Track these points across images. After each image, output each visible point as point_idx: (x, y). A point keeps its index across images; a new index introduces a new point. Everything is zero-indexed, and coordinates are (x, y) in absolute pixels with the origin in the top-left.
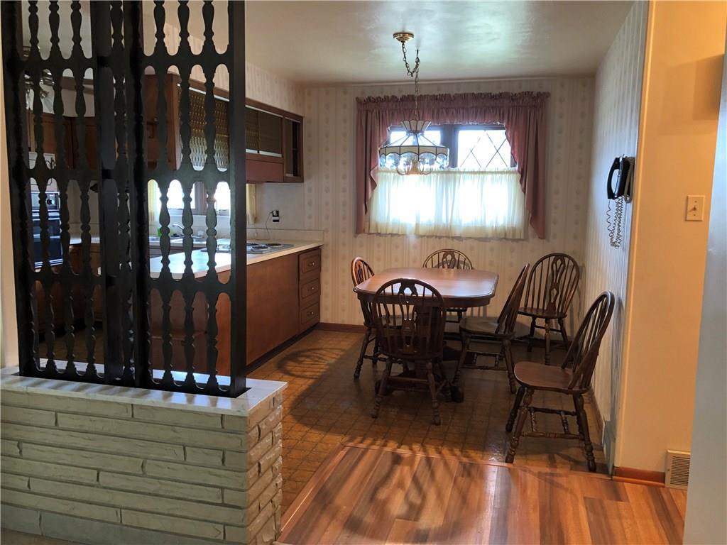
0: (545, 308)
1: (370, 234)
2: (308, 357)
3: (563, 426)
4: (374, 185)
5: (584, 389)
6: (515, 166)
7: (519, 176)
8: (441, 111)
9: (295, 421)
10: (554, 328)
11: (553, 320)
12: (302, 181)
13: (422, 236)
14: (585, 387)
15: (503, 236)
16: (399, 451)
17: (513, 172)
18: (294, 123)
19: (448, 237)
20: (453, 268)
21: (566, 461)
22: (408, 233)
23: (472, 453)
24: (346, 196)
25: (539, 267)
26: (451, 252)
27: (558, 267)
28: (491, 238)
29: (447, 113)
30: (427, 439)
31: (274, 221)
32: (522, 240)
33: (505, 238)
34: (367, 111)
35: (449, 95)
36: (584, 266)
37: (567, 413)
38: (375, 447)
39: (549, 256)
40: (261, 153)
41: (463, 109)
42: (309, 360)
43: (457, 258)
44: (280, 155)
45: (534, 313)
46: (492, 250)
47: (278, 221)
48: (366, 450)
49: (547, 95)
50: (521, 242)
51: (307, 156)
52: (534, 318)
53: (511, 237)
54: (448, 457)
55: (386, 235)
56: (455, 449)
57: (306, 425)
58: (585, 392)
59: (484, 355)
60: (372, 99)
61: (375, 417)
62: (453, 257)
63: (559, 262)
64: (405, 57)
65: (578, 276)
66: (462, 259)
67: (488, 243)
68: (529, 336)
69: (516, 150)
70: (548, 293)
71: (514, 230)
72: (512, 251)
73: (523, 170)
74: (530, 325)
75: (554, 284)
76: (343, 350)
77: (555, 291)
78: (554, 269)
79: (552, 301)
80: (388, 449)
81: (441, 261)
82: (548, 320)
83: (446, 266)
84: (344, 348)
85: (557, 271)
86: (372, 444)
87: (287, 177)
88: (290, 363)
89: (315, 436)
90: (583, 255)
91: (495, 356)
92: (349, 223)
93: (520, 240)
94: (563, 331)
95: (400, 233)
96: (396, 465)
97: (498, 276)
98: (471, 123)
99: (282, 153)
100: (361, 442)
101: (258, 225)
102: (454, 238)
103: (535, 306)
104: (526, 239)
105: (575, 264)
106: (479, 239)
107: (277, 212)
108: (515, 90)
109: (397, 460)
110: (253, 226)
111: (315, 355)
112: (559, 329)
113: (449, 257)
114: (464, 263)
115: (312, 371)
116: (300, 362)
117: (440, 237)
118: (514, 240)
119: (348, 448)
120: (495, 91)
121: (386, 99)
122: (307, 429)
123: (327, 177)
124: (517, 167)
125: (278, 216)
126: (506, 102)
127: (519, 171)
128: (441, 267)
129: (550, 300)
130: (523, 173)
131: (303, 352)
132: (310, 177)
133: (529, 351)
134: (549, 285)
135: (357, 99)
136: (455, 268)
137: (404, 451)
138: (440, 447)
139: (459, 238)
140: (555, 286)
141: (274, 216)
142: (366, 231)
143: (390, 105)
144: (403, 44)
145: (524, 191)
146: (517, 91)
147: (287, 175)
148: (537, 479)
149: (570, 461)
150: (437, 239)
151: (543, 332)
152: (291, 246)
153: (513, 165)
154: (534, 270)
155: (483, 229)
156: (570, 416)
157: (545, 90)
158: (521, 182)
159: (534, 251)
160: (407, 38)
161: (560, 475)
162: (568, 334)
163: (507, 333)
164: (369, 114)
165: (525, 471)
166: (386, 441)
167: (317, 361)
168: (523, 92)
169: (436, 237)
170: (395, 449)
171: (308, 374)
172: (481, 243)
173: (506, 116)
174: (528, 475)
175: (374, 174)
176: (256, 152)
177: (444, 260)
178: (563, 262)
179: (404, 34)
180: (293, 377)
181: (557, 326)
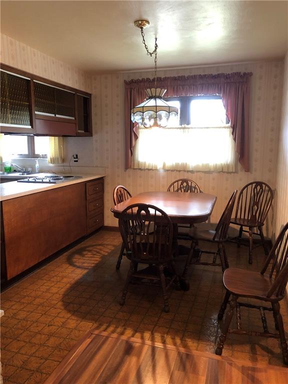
0: (249, 218)
1: (134, 169)
2: (90, 251)
3: (263, 322)
4: (137, 137)
5: (280, 297)
6: (229, 123)
7: (231, 130)
8: (179, 87)
9: (63, 308)
10: (256, 232)
11: (255, 228)
12: (91, 135)
13: (168, 170)
14: (281, 295)
15: (221, 170)
16: (133, 339)
17: (227, 127)
18: (84, 97)
19: (185, 171)
20: (187, 192)
21: (265, 353)
22: (158, 168)
23: (190, 343)
24: (120, 145)
25: (245, 191)
26: (186, 181)
27: (258, 190)
28: (213, 172)
29: (183, 89)
30: (157, 327)
31: (75, 161)
32: (234, 173)
33: (222, 171)
34: (131, 89)
35: (184, 76)
36: (276, 190)
37: (265, 309)
38: (115, 335)
39: (252, 184)
40: (57, 116)
41: (194, 85)
42: (90, 253)
43: (190, 185)
44: (73, 118)
45: (242, 223)
46: (214, 179)
47: (77, 161)
48: (107, 337)
49: (251, 74)
50: (232, 174)
51: (95, 119)
52: (242, 226)
53: (226, 171)
54: (170, 346)
55: (145, 170)
56: (176, 338)
57: (69, 311)
58: (281, 299)
59: (206, 252)
60: (134, 81)
61: (122, 305)
62: (187, 184)
63: (259, 187)
64: (144, 40)
65: (272, 197)
66: (193, 185)
67: (211, 175)
68: (238, 237)
69: (229, 113)
70: (251, 209)
71: (228, 166)
72: (227, 180)
73: (234, 125)
74: (239, 230)
75: (255, 202)
76: (114, 246)
77: (256, 207)
78: (256, 192)
79: (254, 214)
80: (124, 337)
81: (179, 187)
82: (251, 228)
83: (183, 190)
84: (115, 244)
85: (258, 194)
86: (113, 332)
87: (79, 133)
88: (77, 256)
89: (73, 322)
90: (275, 182)
91: (214, 253)
92: (121, 162)
93: (232, 172)
94: (261, 234)
95: (154, 168)
96: (127, 356)
97: (216, 198)
98: (199, 95)
99: (75, 117)
100: (105, 330)
101: (65, 164)
102: (188, 171)
103: (242, 217)
104: (236, 172)
105: (270, 189)
106: (205, 172)
107: (77, 156)
108: (228, 71)
109: (129, 349)
110: (62, 165)
111: (95, 249)
112: (259, 233)
113: (185, 184)
114: (195, 188)
115: (88, 263)
116: (83, 256)
117: (180, 171)
118: (228, 173)
119: (94, 335)
120: (215, 73)
121: (143, 81)
122: (69, 315)
123: (107, 133)
124: (230, 124)
125: (77, 158)
126: (222, 80)
127: (231, 126)
128: (180, 191)
129: (253, 213)
130: (234, 127)
131: (88, 247)
132: (96, 133)
133: (239, 247)
134: (252, 202)
135: (125, 80)
136: (189, 191)
137: (136, 340)
138: (165, 335)
139: (192, 172)
140: (256, 204)
141: (74, 158)
142: (132, 167)
143: (146, 84)
144: (142, 30)
145: (235, 139)
146: (230, 72)
147: (79, 131)
148: (241, 374)
149: (268, 353)
150: (178, 172)
151: (248, 234)
152: (80, 177)
153: (228, 123)
154: (242, 193)
155: (207, 165)
156: (267, 311)
157: (249, 72)
158: (233, 134)
159: (241, 180)
160: (144, 25)
161: (260, 370)
162: (265, 235)
163: (221, 240)
164: (133, 90)
165: (231, 364)
166: (125, 329)
167: (94, 255)
168: (234, 73)
169: (177, 171)
170: (129, 338)
171: (85, 265)
172: (206, 175)
173: (222, 89)
174: (233, 369)
175: (136, 130)
176: (53, 115)
177: (182, 186)
178: (261, 188)
179: (142, 21)
180: (74, 268)
181: (257, 231)
